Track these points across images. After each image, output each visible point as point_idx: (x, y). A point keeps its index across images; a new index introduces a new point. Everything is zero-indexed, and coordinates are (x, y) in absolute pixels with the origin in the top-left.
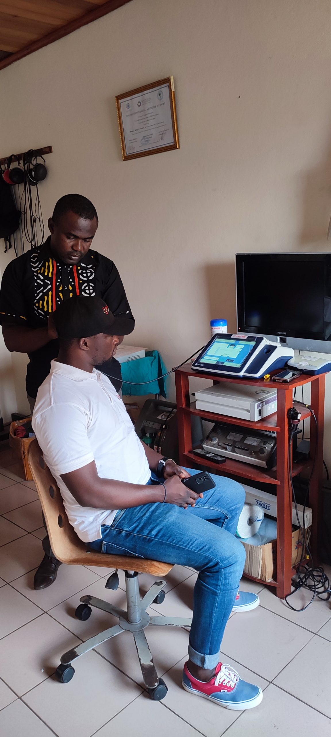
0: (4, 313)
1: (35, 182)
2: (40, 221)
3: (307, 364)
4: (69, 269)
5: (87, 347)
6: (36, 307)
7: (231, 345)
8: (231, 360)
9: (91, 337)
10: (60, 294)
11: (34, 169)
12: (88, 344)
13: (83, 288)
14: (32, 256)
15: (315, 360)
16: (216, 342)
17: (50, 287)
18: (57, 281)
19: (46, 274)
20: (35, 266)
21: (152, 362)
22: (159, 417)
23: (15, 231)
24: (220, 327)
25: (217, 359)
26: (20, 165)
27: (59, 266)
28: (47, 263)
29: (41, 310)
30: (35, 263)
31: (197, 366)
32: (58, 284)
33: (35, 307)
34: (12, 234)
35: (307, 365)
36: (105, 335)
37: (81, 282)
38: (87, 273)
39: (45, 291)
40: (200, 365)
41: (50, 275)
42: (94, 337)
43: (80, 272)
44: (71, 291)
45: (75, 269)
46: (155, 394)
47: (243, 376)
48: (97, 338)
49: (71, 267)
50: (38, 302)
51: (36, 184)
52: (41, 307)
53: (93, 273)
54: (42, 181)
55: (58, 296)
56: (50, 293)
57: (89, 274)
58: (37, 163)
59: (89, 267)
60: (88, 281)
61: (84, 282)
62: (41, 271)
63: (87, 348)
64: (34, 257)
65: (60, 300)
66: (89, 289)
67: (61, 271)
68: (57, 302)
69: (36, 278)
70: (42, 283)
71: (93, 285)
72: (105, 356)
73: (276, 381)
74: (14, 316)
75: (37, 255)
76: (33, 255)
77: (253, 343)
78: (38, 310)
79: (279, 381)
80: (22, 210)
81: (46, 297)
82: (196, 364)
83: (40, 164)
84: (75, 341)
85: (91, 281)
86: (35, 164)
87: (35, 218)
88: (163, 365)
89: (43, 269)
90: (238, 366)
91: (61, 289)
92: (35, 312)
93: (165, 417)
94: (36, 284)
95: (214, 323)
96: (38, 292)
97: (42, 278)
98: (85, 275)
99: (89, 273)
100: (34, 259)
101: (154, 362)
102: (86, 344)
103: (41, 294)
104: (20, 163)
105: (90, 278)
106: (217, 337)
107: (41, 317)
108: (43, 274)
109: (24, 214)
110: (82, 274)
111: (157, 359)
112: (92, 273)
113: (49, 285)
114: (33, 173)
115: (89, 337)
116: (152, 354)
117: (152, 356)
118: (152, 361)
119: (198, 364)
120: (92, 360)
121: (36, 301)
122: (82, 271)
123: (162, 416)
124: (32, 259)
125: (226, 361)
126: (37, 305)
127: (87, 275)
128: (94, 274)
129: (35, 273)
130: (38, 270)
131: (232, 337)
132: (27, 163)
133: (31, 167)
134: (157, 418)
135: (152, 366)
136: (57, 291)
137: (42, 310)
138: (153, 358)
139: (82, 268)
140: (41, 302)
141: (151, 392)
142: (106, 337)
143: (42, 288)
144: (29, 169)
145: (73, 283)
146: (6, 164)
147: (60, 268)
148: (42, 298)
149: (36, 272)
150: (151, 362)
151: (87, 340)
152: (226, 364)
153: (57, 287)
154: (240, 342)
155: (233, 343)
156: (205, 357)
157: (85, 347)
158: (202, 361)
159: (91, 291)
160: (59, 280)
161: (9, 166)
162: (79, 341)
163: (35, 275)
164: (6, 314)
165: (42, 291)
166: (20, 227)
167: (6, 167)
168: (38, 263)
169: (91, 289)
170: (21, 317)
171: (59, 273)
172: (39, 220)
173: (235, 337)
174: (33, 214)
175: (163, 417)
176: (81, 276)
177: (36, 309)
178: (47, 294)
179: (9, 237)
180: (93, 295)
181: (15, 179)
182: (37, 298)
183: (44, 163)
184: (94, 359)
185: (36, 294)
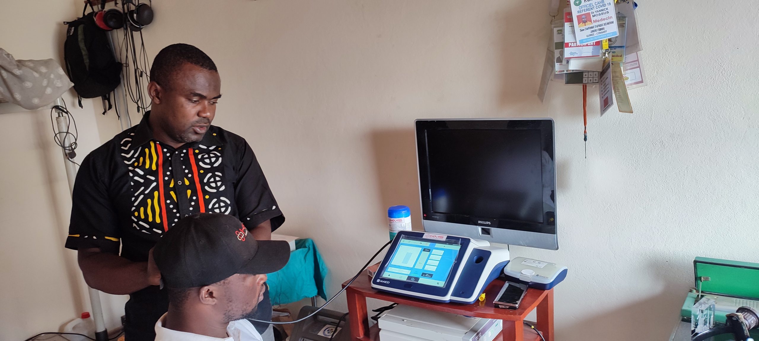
0: (78, 236)
1: (138, 27)
2: (147, 75)
3: (533, 274)
4: (182, 155)
5: (214, 299)
6: (135, 217)
7: (424, 250)
8: (429, 275)
9: (218, 283)
10: (172, 193)
11: (136, 11)
12: (214, 295)
13: (205, 181)
14: (122, 143)
15: (542, 266)
16: (403, 244)
17: (154, 184)
18: (165, 175)
19: (147, 166)
20: (128, 156)
21: (306, 255)
22: (321, 333)
23: (115, 88)
24: (403, 219)
25: (408, 272)
26: (118, 5)
27: (167, 152)
28: (147, 150)
29: (143, 221)
30: (127, 152)
31: (380, 284)
32: (166, 178)
33: (133, 218)
34: (111, 91)
35: (533, 276)
36: (243, 275)
37: (202, 171)
38: (210, 158)
39: (147, 192)
40: (384, 282)
41: (154, 167)
42: (224, 283)
43: (200, 157)
44: (188, 187)
45: (191, 155)
46: (312, 298)
47: (450, 300)
48: (229, 283)
49: (185, 151)
50: (138, 209)
51: (139, 29)
52: (143, 217)
53: (219, 157)
54: (148, 25)
55: (168, 196)
56: (156, 194)
57: (213, 160)
58: (139, 3)
59: (211, 148)
60: (213, 170)
61: (207, 171)
62: (139, 163)
63: (214, 301)
64: (126, 144)
65: (172, 202)
66: (215, 182)
67: (170, 159)
68: (167, 205)
69: (131, 175)
70: (142, 181)
71: (220, 174)
72: (245, 307)
73: (499, 307)
74: (95, 238)
75: (130, 140)
76: (124, 140)
77: (457, 248)
78: (138, 221)
79: (503, 307)
80: (124, 61)
81: (149, 201)
82: (378, 281)
83: (144, 5)
84: (193, 292)
85: (218, 169)
86: (137, 4)
87: (142, 72)
88: (320, 257)
89: (141, 159)
90: (441, 284)
91: (172, 185)
92: (134, 225)
93: (328, 333)
94: (132, 184)
95: (394, 214)
96: (136, 194)
97: (142, 173)
98: (207, 161)
99: (213, 157)
100: (126, 147)
101: (308, 254)
102: (211, 294)
103: (142, 196)
104: (118, 4)
105: (216, 165)
106: (403, 237)
107: (144, 231)
108: (142, 168)
109: (126, 67)
110: (202, 160)
111: (311, 251)
112: (217, 158)
113: (153, 181)
114: (135, 15)
115: (214, 284)
116: (305, 244)
117: (305, 247)
118: (305, 253)
119: (382, 281)
120: (224, 316)
121: (133, 208)
122: (203, 156)
123: (325, 330)
124: (122, 148)
125: (422, 275)
126: (136, 214)
127: (211, 161)
128: (220, 159)
129: (130, 168)
130: (134, 162)
131: (424, 237)
132: (126, 3)
133: (133, 8)
134: (318, 334)
135: (305, 261)
136: (167, 190)
137: (146, 220)
138: (307, 249)
139: (202, 151)
140: (142, 209)
141: (306, 295)
142: (244, 279)
143: (142, 188)
144: (130, 10)
145: (190, 176)
146: (99, 4)
147: (168, 155)
148: (143, 203)
149: (132, 165)
150: (304, 255)
151: (212, 288)
152: (423, 281)
153: (167, 183)
154: (438, 245)
155: (427, 247)
156: (390, 269)
157: (210, 299)
158: (385, 275)
159: (219, 184)
160: (168, 173)
161: (103, 7)
162: (199, 293)
163: (131, 171)
164: (82, 236)
165: (142, 193)
166: (122, 83)
167: (100, 9)
168: (132, 152)
169: (219, 181)
170: (106, 238)
171: (166, 163)
172: (145, 75)
173: (429, 238)
174: (138, 67)
175: (326, 332)
176: (201, 163)
177: (136, 220)
178: (151, 196)
179: (107, 95)
180: (223, 188)
181: (111, 23)
182: (136, 204)
183: (150, 3)
184: (227, 314)
185: (133, 199)
